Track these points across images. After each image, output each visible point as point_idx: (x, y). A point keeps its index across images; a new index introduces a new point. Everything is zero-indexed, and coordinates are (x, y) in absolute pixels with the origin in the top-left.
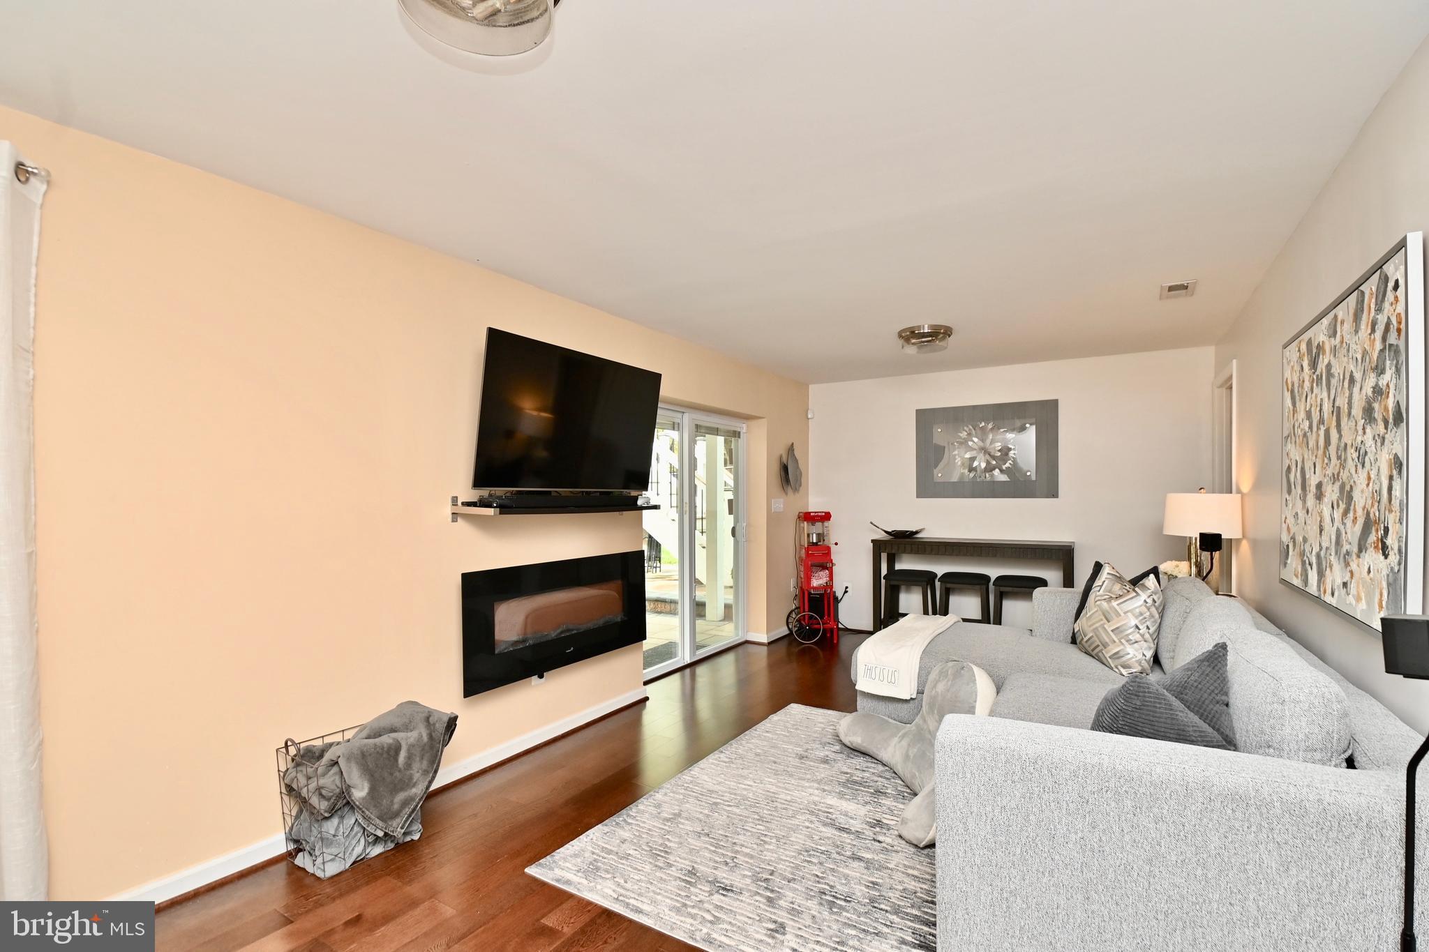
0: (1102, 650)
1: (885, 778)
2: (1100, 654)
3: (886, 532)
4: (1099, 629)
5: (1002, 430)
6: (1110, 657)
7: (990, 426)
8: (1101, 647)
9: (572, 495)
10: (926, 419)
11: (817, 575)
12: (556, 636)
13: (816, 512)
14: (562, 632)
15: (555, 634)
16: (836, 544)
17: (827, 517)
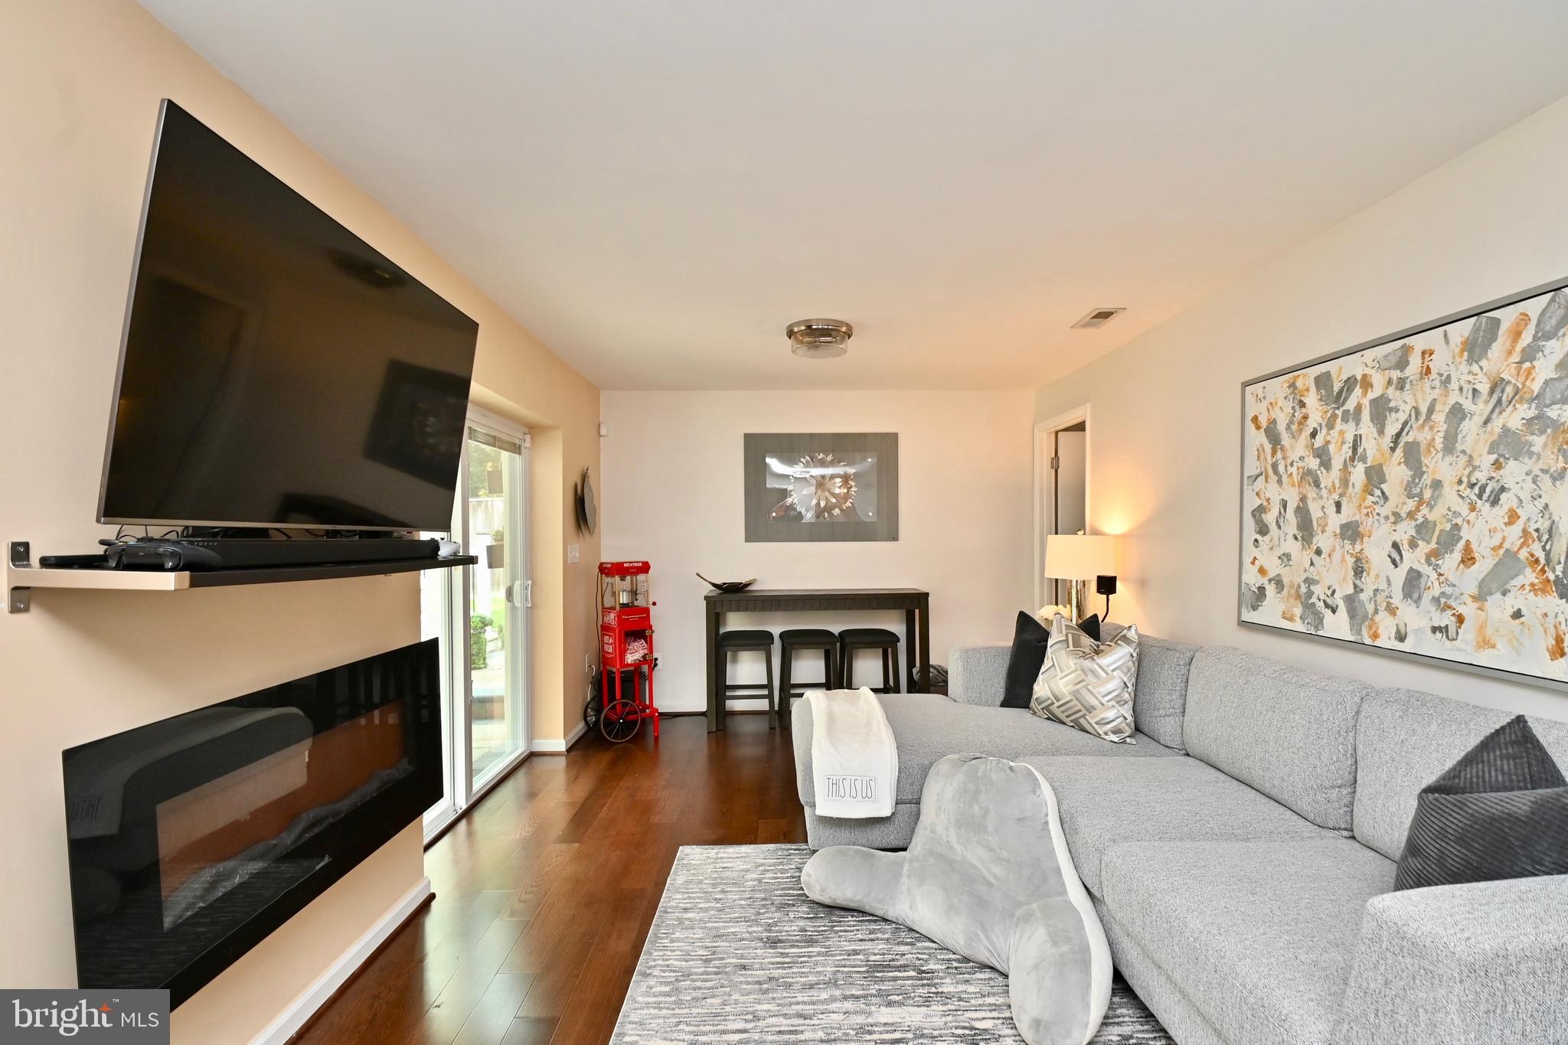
0: (1085, 715)
1: (907, 944)
2: (1082, 721)
3: (714, 585)
4: (1081, 691)
5: (842, 464)
6: (1096, 723)
7: (829, 458)
8: (1084, 711)
9: (312, 538)
10: (757, 448)
11: (631, 647)
12: (294, 843)
13: (630, 563)
14: (306, 829)
15: (293, 837)
16: (654, 604)
17: (645, 568)
